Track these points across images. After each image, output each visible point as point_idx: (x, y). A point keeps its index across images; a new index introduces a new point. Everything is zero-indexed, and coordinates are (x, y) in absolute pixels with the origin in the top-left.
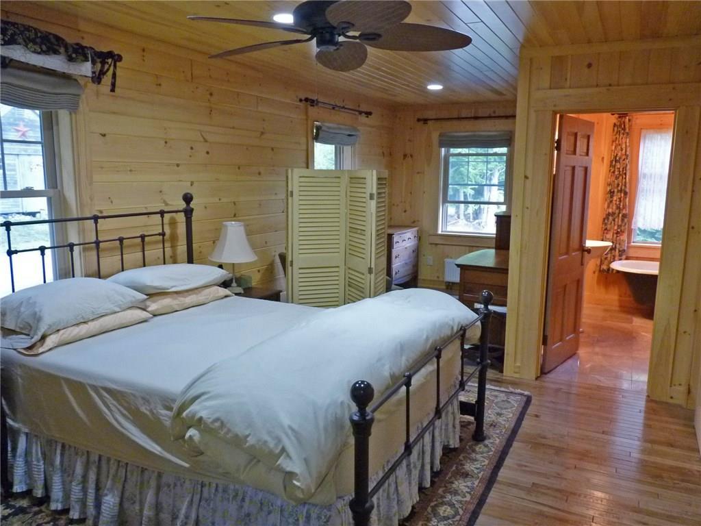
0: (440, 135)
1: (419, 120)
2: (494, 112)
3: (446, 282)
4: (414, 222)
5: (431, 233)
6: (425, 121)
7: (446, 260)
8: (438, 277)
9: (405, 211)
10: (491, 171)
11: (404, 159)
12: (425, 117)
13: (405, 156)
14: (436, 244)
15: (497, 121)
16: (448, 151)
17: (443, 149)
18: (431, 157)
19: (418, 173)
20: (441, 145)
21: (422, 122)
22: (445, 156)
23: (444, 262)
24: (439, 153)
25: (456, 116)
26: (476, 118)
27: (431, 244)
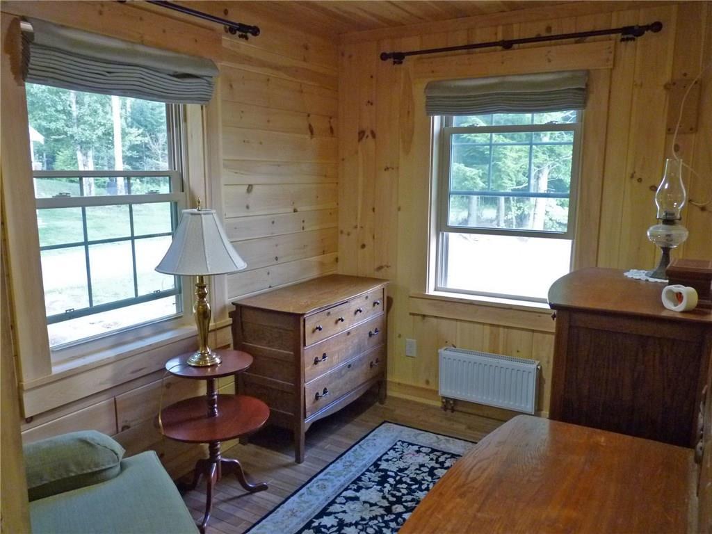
0: (430, 87)
1: (384, 57)
2: (549, 29)
3: (444, 398)
4: (380, 268)
5: (413, 292)
6: (398, 58)
7: (441, 351)
8: (427, 382)
9: (363, 246)
10: (538, 167)
11: (360, 139)
12: (398, 50)
13: (362, 134)
14: (424, 316)
15: (554, 50)
16: (448, 123)
17: (437, 119)
18: (413, 136)
19: (387, 169)
20: (432, 109)
21: (391, 60)
22: (442, 133)
23: (438, 354)
24: (428, 126)
25: (465, 43)
26: (507, 45)
27: (413, 314)
